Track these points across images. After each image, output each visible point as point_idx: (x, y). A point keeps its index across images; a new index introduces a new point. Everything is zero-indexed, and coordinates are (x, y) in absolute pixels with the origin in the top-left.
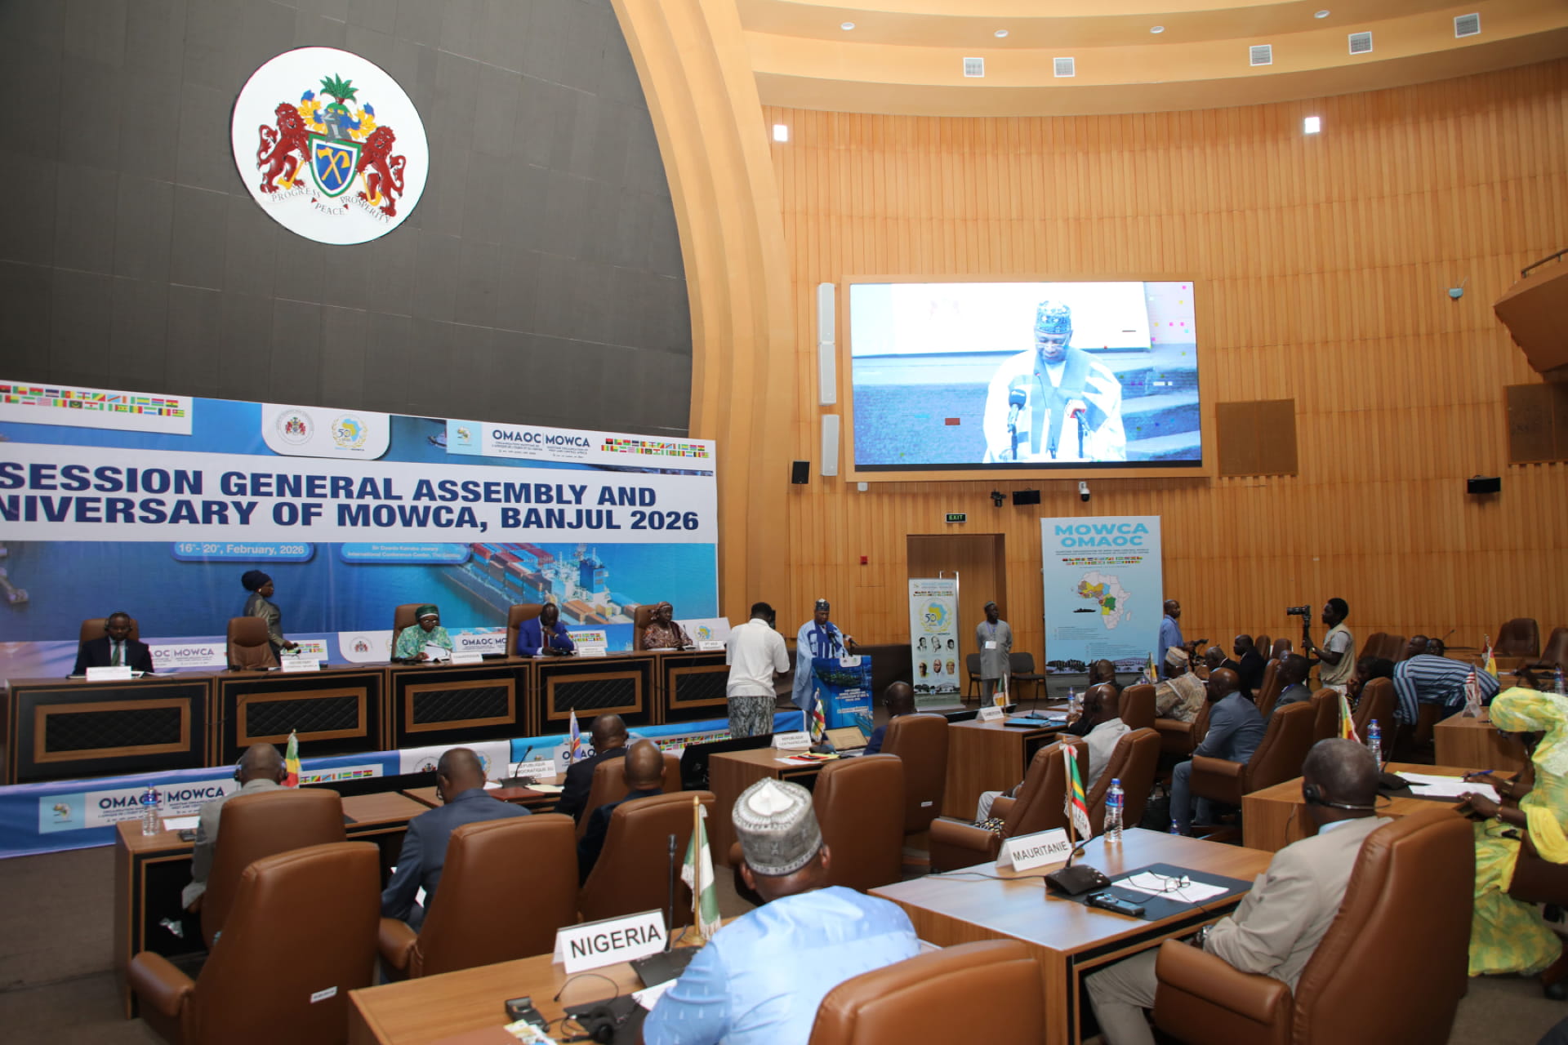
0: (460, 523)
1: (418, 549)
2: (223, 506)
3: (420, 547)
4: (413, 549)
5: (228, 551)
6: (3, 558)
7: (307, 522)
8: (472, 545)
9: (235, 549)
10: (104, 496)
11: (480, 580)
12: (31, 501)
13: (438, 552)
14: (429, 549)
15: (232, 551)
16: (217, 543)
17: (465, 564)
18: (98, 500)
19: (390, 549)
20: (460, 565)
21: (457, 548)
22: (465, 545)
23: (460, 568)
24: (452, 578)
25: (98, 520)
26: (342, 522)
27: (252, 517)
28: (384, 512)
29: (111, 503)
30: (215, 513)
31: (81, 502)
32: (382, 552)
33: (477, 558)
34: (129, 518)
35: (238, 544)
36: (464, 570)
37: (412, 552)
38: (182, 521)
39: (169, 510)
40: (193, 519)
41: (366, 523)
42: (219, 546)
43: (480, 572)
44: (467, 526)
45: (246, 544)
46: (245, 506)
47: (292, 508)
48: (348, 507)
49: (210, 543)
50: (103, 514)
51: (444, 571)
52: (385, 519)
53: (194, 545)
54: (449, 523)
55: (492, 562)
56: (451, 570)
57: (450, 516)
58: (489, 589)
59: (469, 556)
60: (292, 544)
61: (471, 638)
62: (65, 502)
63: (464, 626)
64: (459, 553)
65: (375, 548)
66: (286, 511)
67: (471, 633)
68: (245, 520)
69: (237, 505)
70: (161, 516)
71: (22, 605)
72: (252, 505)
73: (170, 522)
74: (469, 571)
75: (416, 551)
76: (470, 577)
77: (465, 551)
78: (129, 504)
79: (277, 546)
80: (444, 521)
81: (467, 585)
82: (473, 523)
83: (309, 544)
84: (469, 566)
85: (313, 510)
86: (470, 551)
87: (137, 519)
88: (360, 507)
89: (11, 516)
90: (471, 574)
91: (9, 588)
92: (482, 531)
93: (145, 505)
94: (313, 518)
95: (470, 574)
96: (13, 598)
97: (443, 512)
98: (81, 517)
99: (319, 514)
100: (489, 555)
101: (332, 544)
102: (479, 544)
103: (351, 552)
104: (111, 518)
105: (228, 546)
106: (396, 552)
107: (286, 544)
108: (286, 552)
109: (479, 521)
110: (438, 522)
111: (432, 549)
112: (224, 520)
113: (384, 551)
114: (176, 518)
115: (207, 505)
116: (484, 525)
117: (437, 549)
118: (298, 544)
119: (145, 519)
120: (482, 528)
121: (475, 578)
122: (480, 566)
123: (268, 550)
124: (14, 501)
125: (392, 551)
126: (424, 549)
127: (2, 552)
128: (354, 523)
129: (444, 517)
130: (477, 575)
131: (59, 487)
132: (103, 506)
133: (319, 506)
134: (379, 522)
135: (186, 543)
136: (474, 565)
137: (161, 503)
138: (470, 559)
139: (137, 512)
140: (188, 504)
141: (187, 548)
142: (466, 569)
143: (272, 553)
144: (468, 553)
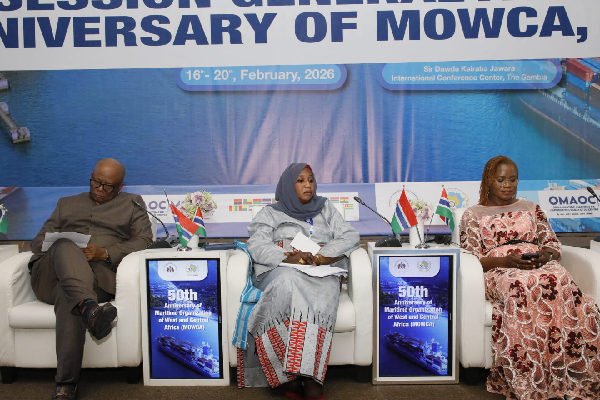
0: (547, 31)
1: (486, 69)
2: (235, 21)
3: (490, 67)
4: (479, 69)
5: (242, 78)
6: (3, 90)
7: (337, 37)
8: (564, 62)
9: (250, 76)
10: (103, 14)
11: (575, 112)
12: (29, 23)
13: (516, 73)
14: (501, 69)
15: (246, 78)
16: (228, 68)
17: (555, 88)
18: (96, 20)
19: (447, 70)
20: (546, 91)
21: (542, 67)
22: (554, 61)
23: (547, 95)
24: (535, 109)
25: (97, 44)
26: (382, 36)
27: (270, 33)
28: (439, 20)
29: (111, 22)
30: (226, 30)
31: (80, 22)
32: (437, 74)
33: (572, 79)
34: (130, 41)
35: (252, 69)
36: (552, 98)
37: (478, 74)
38: (187, 41)
39: (173, 28)
40: (201, 39)
41: (415, 36)
42: (231, 71)
43: (575, 100)
44: (558, 34)
45: (264, 69)
46: (260, 19)
47: (319, 18)
48: (390, 15)
49: (221, 69)
50: (101, 37)
51: (522, 99)
52: (440, 29)
53: (203, 71)
54: (531, 30)
55: (594, 85)
56: (534, 98)
57: (532, 21)
58: (589, 124)
59: (560, 77)
60: (320, 67)
61: (563, 194)
62: (63, 23)
63: (551, 177)
64: (546, 73)
65: (427, 69)
66: (311, 23)
67: (563, 187)
68: (261, 38)
69: (252, 18)
70: (165, 37)
71: (24, 145)
72: (269, 18)
73: (175, 43)
74: (559, 99)
75: (483, 73)
76: (563, 107)
77: (554, 70)
78: (130, 23)
79: (300, 69)
80: (523, 29)
81: (556, 119)
82: (567, 30)
83: (341, 66)
84: (560, 92)
85: (345, 21)
86: (561, 70)
87: (138, 41)
88: (406, 14)
89: (11, 42)
90: (563, 104)
91: (12, 125)
92: (579, 41)
93: (147, 24)
94: (345, 32)
95: (561, 104)
96: (15, 136)
97: (523, 15)
98: (80, 42)
99: (353, 26)
100: (589, 75)
101: (371, 65)
102: (574, 60)
103: (396, 75)
104: (111, 41)
105: (242, 71)
106: (455, 74)
107: (312, 67)
108: (311, 77)
109: (575, 25)
110: (514, 30)
111: (507, 69)
112: (236, 39)
113: (440, 73)
114: (181, 40)
115: (216, 20)
116: (583, 33)
117: (513, 69)
118: (327, 67)
119: (147, 41)
120: (580, 37)
121: (569, 109)
122: (577, 91)
123: (290, 75)
124: (12, 23)
125: (449, 74)
126: (494, 69)
127: (4, 84)
128: (399, 36)
129: (524, 22)
130: (569, 104)
131: (56, 6)
132: (101, 26)
133: (354, 15)
134: (432, 34)
135: (193, 69)
136: (567, 91)
137: (164, 20)
138: (562, 82)
139: (139, 32)
140: (194, 19)
141: (194, 75)
142: (555, 96)
143: (295, 78)
144: (558, 73)
